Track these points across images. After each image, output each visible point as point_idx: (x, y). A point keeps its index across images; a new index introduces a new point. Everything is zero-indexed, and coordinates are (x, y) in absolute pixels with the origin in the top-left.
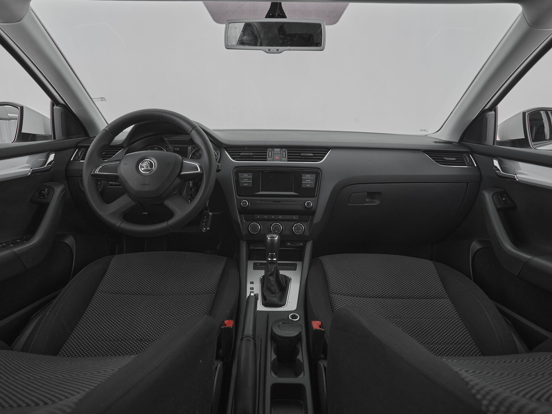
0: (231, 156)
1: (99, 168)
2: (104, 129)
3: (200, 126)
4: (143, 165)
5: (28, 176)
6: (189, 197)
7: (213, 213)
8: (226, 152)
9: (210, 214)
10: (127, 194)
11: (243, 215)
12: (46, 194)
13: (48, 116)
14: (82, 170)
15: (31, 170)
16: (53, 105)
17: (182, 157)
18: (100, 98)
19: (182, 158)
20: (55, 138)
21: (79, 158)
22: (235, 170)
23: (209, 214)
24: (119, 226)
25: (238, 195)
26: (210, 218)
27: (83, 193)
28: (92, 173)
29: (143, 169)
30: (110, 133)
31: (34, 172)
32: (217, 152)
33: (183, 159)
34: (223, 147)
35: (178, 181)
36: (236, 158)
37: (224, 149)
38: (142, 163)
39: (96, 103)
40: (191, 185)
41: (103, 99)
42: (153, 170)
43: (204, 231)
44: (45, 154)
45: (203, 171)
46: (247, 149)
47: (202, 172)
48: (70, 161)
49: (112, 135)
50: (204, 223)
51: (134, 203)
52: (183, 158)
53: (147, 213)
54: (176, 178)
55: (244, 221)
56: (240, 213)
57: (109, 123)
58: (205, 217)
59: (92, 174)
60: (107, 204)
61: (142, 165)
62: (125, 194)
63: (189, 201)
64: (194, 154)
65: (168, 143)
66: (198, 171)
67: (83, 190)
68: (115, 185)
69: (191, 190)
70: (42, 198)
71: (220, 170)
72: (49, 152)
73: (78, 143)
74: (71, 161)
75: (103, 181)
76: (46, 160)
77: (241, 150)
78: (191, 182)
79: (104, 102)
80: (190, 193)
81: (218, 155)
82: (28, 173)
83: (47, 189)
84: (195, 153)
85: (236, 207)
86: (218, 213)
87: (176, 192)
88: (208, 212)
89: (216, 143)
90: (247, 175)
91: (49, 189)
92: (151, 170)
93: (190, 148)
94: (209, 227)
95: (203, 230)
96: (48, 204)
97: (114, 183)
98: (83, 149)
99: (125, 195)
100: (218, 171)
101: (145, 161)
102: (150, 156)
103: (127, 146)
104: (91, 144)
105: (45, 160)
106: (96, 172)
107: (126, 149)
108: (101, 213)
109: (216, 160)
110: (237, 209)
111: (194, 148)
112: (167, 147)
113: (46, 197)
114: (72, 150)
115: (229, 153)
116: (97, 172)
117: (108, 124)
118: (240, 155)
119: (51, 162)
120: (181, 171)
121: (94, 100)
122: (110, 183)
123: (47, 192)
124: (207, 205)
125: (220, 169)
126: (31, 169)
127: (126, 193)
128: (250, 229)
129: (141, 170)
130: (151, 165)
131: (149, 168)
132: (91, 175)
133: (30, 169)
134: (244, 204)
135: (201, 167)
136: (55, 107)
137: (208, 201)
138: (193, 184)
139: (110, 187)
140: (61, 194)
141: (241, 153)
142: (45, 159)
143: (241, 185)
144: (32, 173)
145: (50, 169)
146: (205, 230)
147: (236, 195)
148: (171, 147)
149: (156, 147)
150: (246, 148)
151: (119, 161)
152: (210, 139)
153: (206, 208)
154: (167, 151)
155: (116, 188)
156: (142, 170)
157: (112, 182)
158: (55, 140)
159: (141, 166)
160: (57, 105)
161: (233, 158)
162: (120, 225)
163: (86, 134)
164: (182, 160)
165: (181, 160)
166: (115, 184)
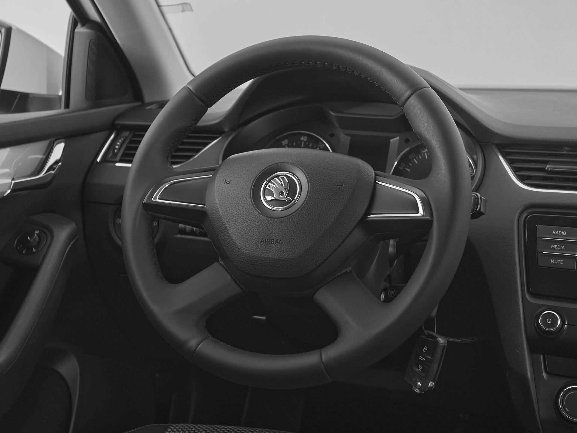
0: (515, 170)
1: (162, 189)
2: (184, 88)
3: (431, 80)
4: (269, 186)
5: (3, 197)
6: (384, 284)
7: (450, 339)
8: (501, 158)
9: (441, 340)
10: (222, 263)
11: (542, 356)
12: (35, 244)
13: (61, 49)
14: (122, 189)
15: (13, 182)
16: (74, 25)
17: (375, 170)
18: (181, 6)
19: (376, 174)
20: (67, 106)
21: (115, 155)
22: (524, 215)
23: (437, 342)
24: (194, 349)
25: (530, 293)
26: (439, 352)
27: (119, 251)
28: (145, 201)
29: (269, 198)
30: (198, 100)
31: (17, 189)
32: (475, 157)
33: (378, 177)
34: (493, 144)
35: (358, 236)
36: (529, 178)
37: (496, 150)
38: (269, 181)
39: (168, 16)
40: (391, 250)
41: (185, 7)
42: (294, 204)
43: (418, 391)
44: (43, 145)
45: (432, 216)
46: (567, 151)
47: (429, 218)
48: (95, 162)
49: (202, 104)
50: (420, 368)
51: (235, 290)
52: (378, 172)
53: (264, 318)
54: (354, 228)
55: (545, 375)
56: (533, 350)
57: (197, 72)
58: (426, 348)
59: (145, 203)
60: (170, 285)
61: (267, 187)
62: (218, 261)
63: (383, 297)
64: (404, 160)
65: (337, 125)
66: (418, 212)
67: (119, 242)
68: (192, 233)
69: (391, 264)
70: (24, 252)
71: (481, 214)
72: (54, 139)
73: (119, 116)
74: (97, 162)
75: (163, 221)
76: (45, 157)
77: (550, 155)
78: (392, 242)
79: (187, 13)
80: (388, 274)
81: (476, 166)
82: (4, 190)
83: (37, 232)
84: (410, 157)
85: (523, 328)
86: (464, 340)
87: (349, 269)
88: (435, 334)
89: (472, 133)
90: (562, 233)
91: (44, 232)
92: (290, 201)
93: (395, 141)
94: (433, 381)
95: (416, 386)
96: (35, 270)
97: (188, 228)
98: (126, 134)
99: (216, 265)
100: (476, 214)
101: (277, 176)
102: (291, 164)
103: (232, 130)
104: (152, 121)
105: (42, 159)
106: (155, 198)
107: (229, 137)
108: (155, 307)
109: (473, 178)
110: (524, 334)
111: (407, 141)
112: (332, 135)
113: (34, 250)
114: (101, 135)
115: (510, 162)
116: (157, 199)
117: (193, 74)
118: (543, 170)
119: (56, 163)
120: (369, 211)
121: (164, 9)
122: (181, 226)
123: (38, 239)
124: (434, 313)
125: (482, 210)
126: (13, 179)
127: (220, 259)
128: (563, 403)
129: (266, 200)
130: (291, 188)
131: (285, 197)
132: (141, 205)
133: (9, 181)
134: (549, 321)
135: (426, 203)
136: (80, 29)
137: (437, 306)
138: (398, 247)
139: (179, 236)
140: (68, 247)
141: (547, 162)
142: (44, 154)
143: (541, 262)
144: (12, 191)
145: (50, 182)
146: (420, 388)
147: (523, 291)
148: (344, 138)
149: (304, 135)
150: (566, 148)
151: (212, 172)
152: (458, 120)
153: (429, 323)
154: (334, 150)
155: (192, 240)
156: (267, 202)
157: (185, 224)
158: (67, 110)
159: (265, 188)
160: (83, 25)
161: (521, 179)
162: (197, 347)
163: (138, 96)
164: (375, 179)
165: (373, 180)
166: (192, 230)
